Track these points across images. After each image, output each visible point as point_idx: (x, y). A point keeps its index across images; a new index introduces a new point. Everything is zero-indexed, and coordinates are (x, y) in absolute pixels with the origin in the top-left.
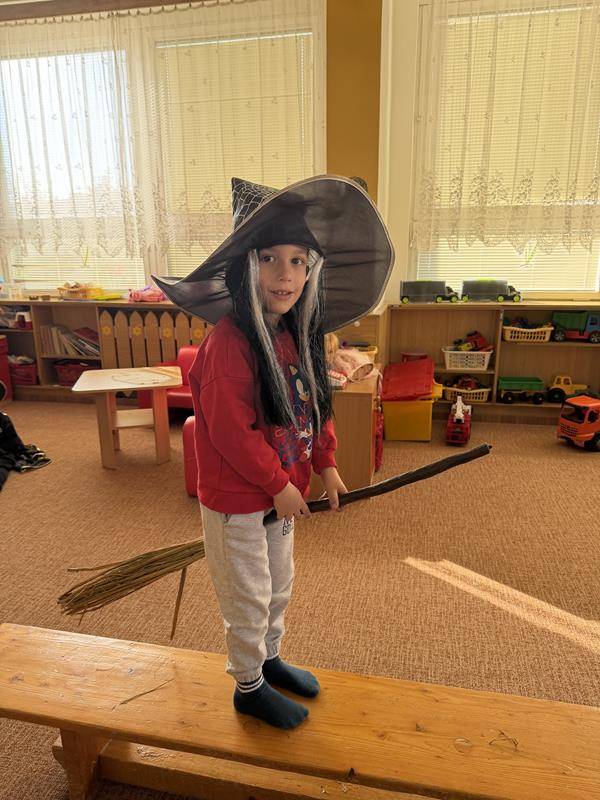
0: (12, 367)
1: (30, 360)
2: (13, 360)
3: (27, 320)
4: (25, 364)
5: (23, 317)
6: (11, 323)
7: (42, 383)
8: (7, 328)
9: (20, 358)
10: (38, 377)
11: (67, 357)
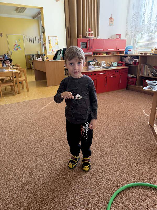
0: (128, 78)
1: (135, 76)
2: (130, 76)
3: (137, 62)
4: (133, 77)
5: (136, 60)
6: (132, 63)
7: (137, 85)
8: (130, 64)
9: (132, 75)
10: (136, 82)
11: (148, 77)
